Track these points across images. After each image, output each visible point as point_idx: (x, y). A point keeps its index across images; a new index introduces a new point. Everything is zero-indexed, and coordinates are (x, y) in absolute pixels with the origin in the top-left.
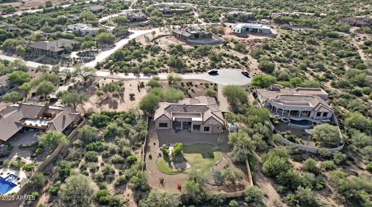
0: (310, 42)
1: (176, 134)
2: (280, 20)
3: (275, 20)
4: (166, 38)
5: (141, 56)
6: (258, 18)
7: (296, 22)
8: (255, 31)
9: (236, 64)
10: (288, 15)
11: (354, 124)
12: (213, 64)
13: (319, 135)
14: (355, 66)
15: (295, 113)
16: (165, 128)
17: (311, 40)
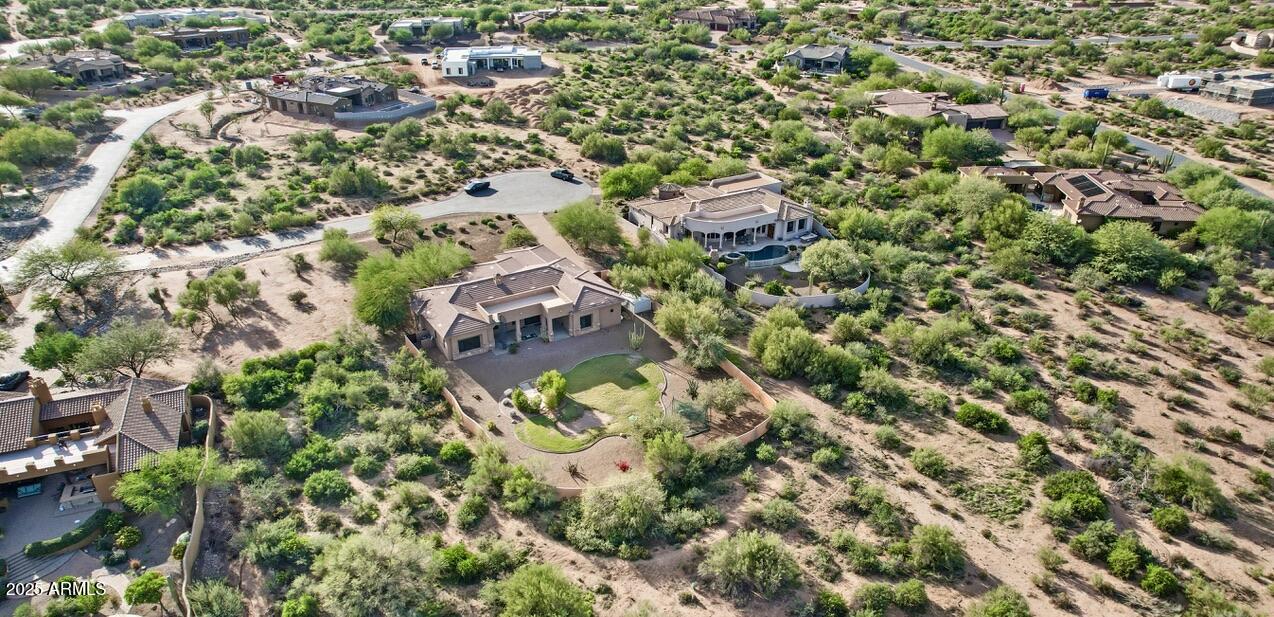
0: (653, 76)
1: (512, 357)
2: (545, 29)
3: (532, 31)
4: (254, 120)
5: (219, 185)
6: (484, 30)
7: (584, 31)
8: (501, 67)
9: (522, 158)
10: (555, 15)
11: (860, 230)
12: (459, 167)
13: (823, 267)
14: (777, 115)
15: (742, 236)
16: (476, 351)
17: (652, 70)
